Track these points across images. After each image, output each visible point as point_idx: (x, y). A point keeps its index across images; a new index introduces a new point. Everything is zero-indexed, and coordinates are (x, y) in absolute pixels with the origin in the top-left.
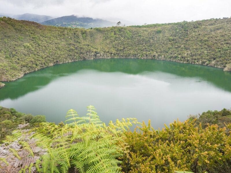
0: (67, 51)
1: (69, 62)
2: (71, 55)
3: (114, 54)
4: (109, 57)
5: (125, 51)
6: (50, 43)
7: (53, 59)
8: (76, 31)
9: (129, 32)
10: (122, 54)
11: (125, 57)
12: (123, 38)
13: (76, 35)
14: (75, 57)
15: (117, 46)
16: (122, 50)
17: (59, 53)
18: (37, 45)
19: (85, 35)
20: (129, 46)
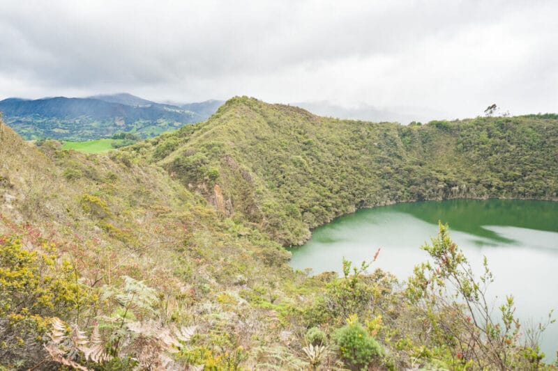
0: (377, 178)
1: (388, 204)
2: (388, 187)
3: (499, 188)
4: (483, 194)
5: (530, 180)
6: (340, 157)
7: (354, 195)
8: (388, 130)
9: (530, 130)
10: (521, 189)
11: (531, 198)
12: (514, 146)
13: (390, 138)
14: (399, 193)
15: (500, 168)
16: (520, 177)
17: (362, 181)
18: (315, 161)
19: (409, 139)
20: (540, 168)
